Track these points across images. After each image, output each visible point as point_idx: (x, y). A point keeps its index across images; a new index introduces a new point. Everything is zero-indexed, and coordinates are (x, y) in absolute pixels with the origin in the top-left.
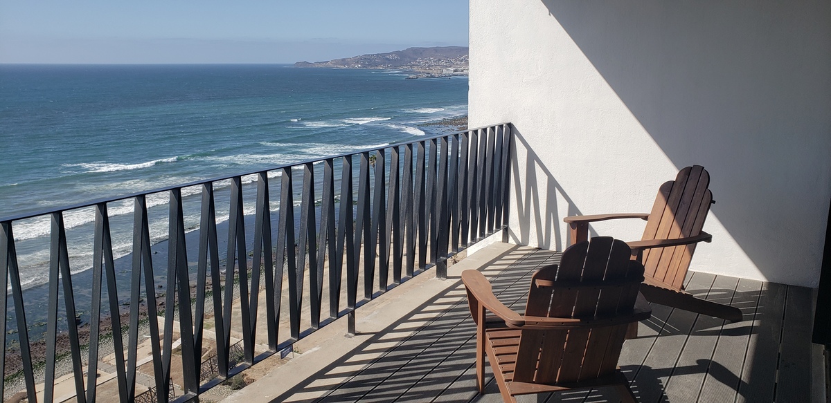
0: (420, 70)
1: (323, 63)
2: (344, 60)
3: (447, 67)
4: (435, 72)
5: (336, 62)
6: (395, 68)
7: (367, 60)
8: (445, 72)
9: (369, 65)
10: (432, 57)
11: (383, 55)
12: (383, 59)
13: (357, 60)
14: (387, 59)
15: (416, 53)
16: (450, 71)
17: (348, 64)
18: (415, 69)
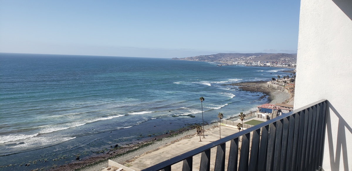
0: (223, 62)
1: (183, 58)
2: (191, 57)
3: (234, 61)
4: (229, 63)
5: (189, 58)
6: (212, 61)
7: (201, 58)
8: (234, 63)
9: (201, 60)
10: (228, 57)
11: (208, 56)
12: (208, 57)
13: (197, 58)
14: (209, 57)
15: (222, 55)
16: (236, 63)
17: (193, 59)
18: (221, 62)
